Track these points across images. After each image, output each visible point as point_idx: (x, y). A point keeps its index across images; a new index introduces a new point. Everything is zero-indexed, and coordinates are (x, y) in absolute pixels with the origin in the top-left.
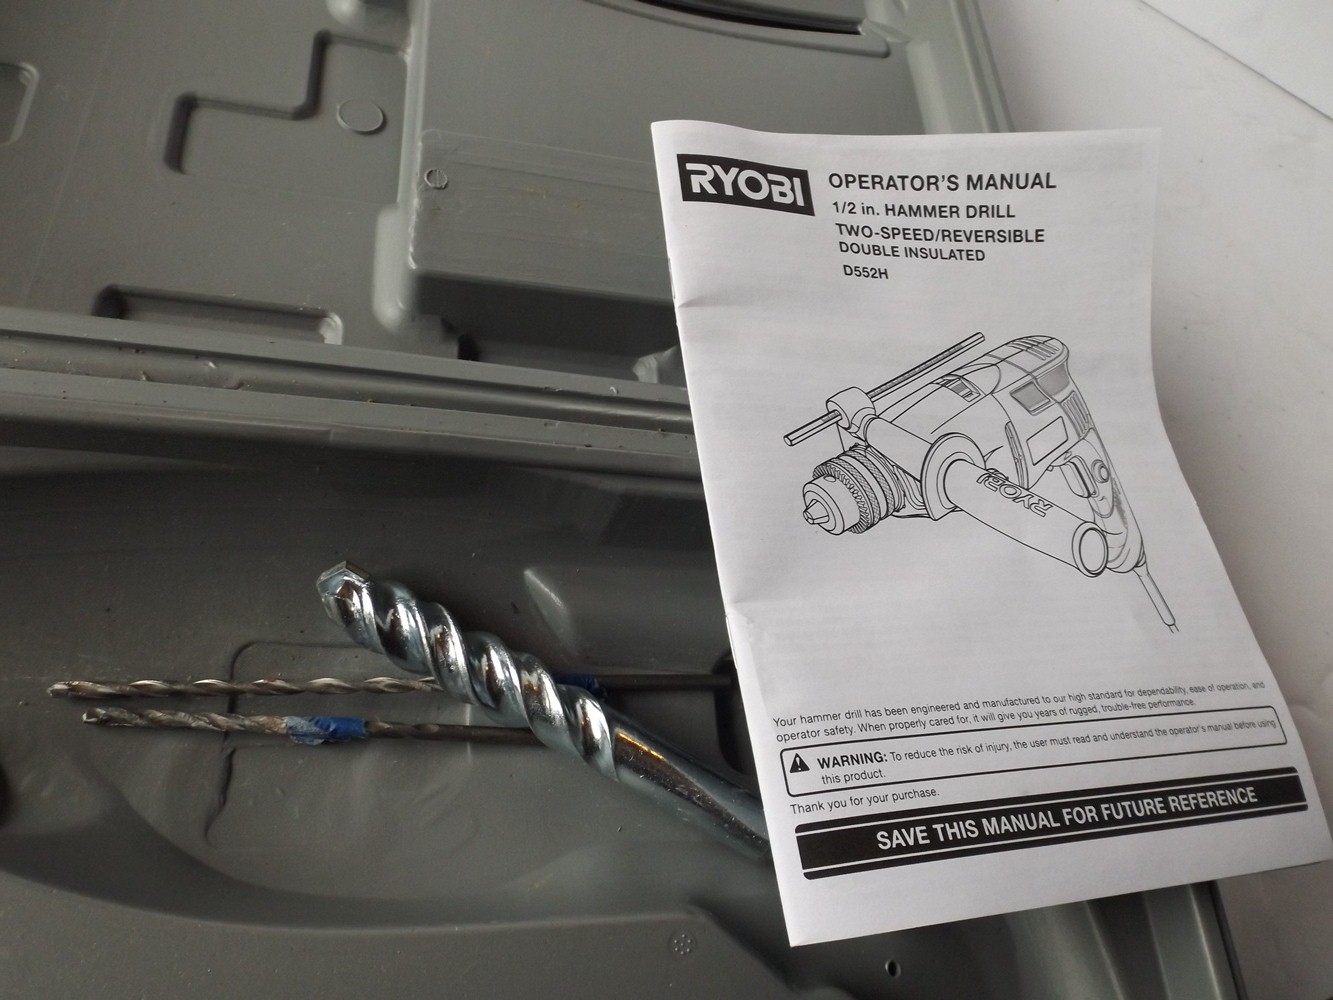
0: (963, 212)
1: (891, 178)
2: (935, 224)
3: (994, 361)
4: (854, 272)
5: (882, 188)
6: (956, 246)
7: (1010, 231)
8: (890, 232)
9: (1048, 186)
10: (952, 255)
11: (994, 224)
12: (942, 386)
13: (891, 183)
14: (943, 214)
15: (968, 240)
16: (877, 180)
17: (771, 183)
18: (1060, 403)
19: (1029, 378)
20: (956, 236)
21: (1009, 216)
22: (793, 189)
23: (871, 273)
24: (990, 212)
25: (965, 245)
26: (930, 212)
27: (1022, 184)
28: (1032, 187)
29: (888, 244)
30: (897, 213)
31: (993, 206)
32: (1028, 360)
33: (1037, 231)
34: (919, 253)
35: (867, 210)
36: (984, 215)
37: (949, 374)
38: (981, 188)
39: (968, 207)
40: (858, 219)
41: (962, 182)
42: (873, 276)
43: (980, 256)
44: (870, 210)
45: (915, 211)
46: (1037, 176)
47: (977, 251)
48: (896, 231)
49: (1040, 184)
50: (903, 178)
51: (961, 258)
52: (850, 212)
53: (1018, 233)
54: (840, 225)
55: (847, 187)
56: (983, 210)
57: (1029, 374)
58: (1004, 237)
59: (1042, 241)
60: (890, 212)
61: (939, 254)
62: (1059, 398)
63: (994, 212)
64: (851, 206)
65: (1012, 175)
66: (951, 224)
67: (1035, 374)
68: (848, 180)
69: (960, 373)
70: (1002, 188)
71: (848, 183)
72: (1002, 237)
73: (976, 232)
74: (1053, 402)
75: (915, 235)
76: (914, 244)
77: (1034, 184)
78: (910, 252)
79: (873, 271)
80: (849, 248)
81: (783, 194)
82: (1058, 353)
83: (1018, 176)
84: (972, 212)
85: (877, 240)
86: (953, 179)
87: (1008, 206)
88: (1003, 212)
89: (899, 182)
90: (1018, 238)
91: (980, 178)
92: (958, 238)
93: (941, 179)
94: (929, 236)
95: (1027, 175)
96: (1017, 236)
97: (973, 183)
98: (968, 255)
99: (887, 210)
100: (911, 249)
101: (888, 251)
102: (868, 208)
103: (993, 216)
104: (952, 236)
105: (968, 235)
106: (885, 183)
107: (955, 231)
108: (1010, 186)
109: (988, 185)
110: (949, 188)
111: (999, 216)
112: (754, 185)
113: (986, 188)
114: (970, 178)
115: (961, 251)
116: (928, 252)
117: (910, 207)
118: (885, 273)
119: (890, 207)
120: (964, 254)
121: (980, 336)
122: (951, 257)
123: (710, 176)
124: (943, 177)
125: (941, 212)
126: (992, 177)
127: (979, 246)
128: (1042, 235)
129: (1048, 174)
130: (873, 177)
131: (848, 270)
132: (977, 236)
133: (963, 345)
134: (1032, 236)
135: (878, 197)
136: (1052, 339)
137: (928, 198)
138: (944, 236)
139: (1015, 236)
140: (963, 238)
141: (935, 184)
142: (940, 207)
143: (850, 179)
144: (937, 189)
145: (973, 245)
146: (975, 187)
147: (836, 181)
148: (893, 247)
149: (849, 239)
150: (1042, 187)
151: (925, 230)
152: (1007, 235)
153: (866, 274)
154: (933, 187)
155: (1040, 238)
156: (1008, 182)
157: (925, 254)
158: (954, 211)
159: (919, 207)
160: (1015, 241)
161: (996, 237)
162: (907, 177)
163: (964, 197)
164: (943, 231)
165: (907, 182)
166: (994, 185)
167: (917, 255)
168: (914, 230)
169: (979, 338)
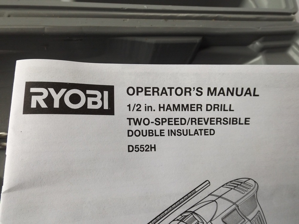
0: (204, 108)
1: (164, 89)
2: (187, 115)
3: (214, 198)
4: (134, 149)
5: (158, 95)
6: (198, 127)
7: (230, 119)
8: (160, 121)
9: (254, 95)
10: (196, 132)
11: (221, 114)
12: (181, 221)
13: (164, 92)
14: (193, 109)
15: (206, 123)
16: (156, 90)
17: (87, 96)
18: (250, 221)
19: (234, 206)
20: (199, 121)
21: (230, 110)
22: (102, 99)
23: (145, 149)
24: (220, 108)
25: (204, 127)
26: (185, 108)
27: (239, 93)
28: (245, 95)
29: (158, 128)
30: (165, 109)
31: (221, 105)
32: (234, 195)
33: (246, 119)
34: (177, 133)
35: (148, 108)
36: (216, 109)
37: (186, 212)
38: (215, 95)
39: (207, 105)
40: (142, 115)
41: (205, 91)
42: (146, 151)
43: (212, 132)
44: (150, 108)
45: (176, 108)
46: (249, 89)
47: (210, 130)
48: (164, 120)
49: (250, 94)
50: (171, 89)
51: (201, 135)
52: (137, 110)
53: (235, 120)
54: (130, 119)
55: (138, 94)
56: (215, 107)
57: (234, 204)
58: (227, 122)
59: (249, 124)
60: (162, 109)
61: (188, 132)
62: (250, 217)
63: (222, 108)
64: (139, 106)
65: (233, 89)
66: (196, 114)
67: (237, 203)
68: (138, 90)
69: (192, 210)
70: (227, 95)
71: (138, 92)
72: (225, 122)
73: (211, 119)
74: (247, 220)
75: (175, 121)
76: (174, 128)
77: (246, 93)
78: (171, 133)
79: (147, 147)
80: (134, 133)
81: (95, 103)
82: (252, 188)
83: (237, 89)
84: (209, 108)
85: (152, 127)
86: (199, 90)
87: (230, 105)
88: (227, 108)
89: (168, 91)
90: (235, 122)
91: (215, 89)
92: (200, 123)
93: (192, 89)
94: (183, 121)
95: (242, 89)
96: (234, 121)
97: (211, 92)
98: (205, 132)
99: (160, 107)
100: (171, 131)
101: (158, 133)
102: (148, 107)
103: (221, 110)
104: (197, 122)
105: (206, 121)
106: (160, 92)
107: (199, 119)
108: (232, 94)
109: (220, 93)
110: (197, 94)
111: (224, 110)
112: (75, 99)
113: (218, 95)
114: (209, 89)
115: (201, 130)
116: (182, 132)
117: (174, 105)
118: (155, 148)
119: (162, 106)
120: (203, 132)
121: (208, 182)
122: (195, 133)
123: (46, 95)
124: (194, 88)
125: (191, 108)
126: (222, 89)
127: (212, 127)
128: (249, 121)
129: (255, 89)
130: (153, 88)
131: (131, 149)
132: (211, 121)
133: (196, 190)
134: (243, 121)
135: (155, 100)
136: (249, 179)
137: (185, 100)
138: (192, 122)
139: (233, 121)
140: (203, 122)
141: (189, 92)
142: (191, 105)
143: (140, 90)
144: (190, 95)
145: (209, 126)
146: (212, 94)
147: (131, 91)
148: (161, 130)
149: (134, 128)
150: (251, 95)
151: (181, 119)
152: (228, 121)
153: (142, 149)
154: (188, 94)
155: (247, 123)
156: (231, 92)
157: (180, 133)
158: (199, 107)
159: (179, 105)
160: (233, 124)
161: (222, 121)
162: (173, 88)
163: (205, 99)
164: (192, 119)
165: (173, 90)
166: (223, 93)
167: (175, 135)
168: (175, 119)
169: (207, 183)
